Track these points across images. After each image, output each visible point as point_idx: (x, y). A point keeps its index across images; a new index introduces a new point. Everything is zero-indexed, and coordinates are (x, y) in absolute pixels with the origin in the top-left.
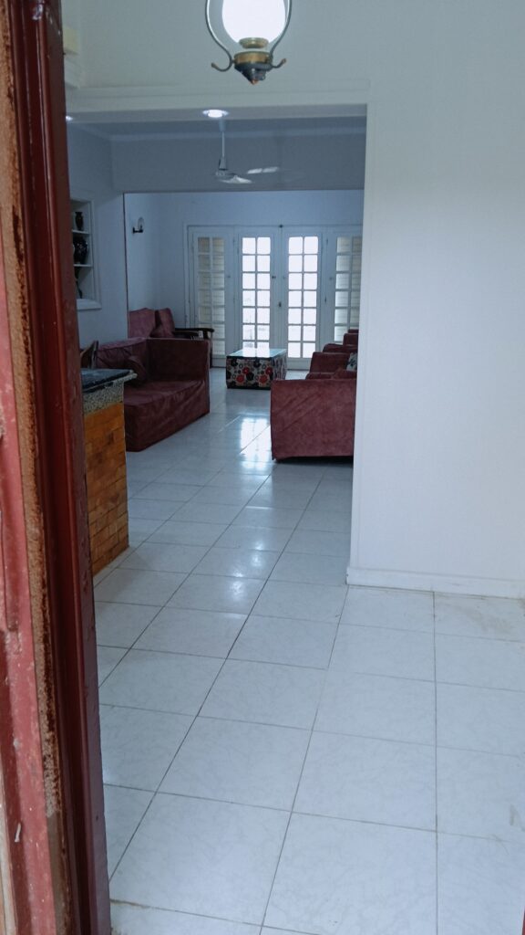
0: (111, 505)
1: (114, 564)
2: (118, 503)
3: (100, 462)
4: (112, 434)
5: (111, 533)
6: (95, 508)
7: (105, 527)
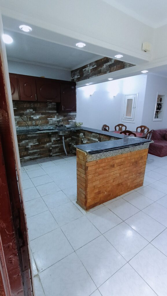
0: (138, 175)
1: (136, 190)
2: (141, 174)
3: (136, 163)
4: (143, 156)
5: (137, 182)
6: (132, 175)
7: (135, 180)
